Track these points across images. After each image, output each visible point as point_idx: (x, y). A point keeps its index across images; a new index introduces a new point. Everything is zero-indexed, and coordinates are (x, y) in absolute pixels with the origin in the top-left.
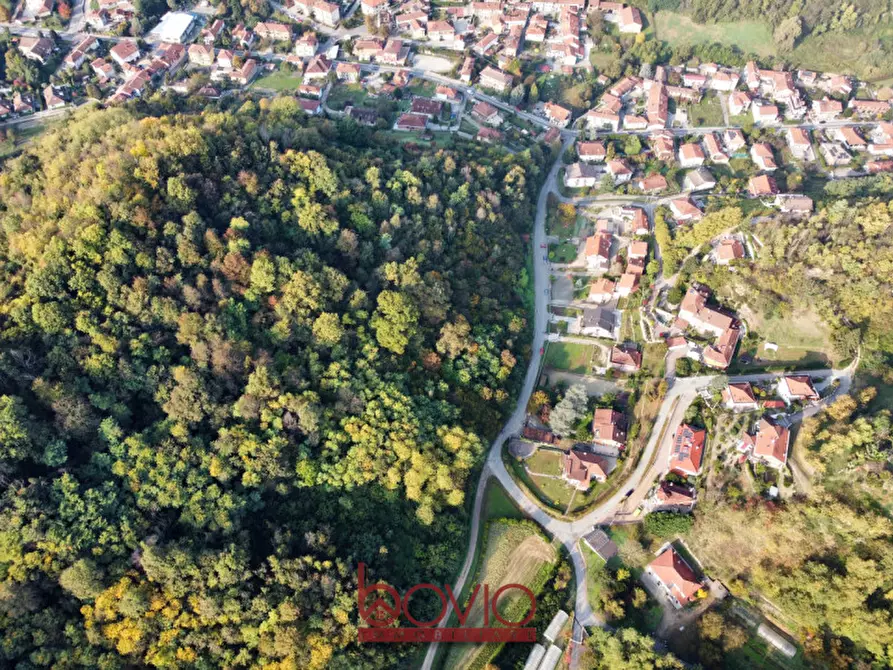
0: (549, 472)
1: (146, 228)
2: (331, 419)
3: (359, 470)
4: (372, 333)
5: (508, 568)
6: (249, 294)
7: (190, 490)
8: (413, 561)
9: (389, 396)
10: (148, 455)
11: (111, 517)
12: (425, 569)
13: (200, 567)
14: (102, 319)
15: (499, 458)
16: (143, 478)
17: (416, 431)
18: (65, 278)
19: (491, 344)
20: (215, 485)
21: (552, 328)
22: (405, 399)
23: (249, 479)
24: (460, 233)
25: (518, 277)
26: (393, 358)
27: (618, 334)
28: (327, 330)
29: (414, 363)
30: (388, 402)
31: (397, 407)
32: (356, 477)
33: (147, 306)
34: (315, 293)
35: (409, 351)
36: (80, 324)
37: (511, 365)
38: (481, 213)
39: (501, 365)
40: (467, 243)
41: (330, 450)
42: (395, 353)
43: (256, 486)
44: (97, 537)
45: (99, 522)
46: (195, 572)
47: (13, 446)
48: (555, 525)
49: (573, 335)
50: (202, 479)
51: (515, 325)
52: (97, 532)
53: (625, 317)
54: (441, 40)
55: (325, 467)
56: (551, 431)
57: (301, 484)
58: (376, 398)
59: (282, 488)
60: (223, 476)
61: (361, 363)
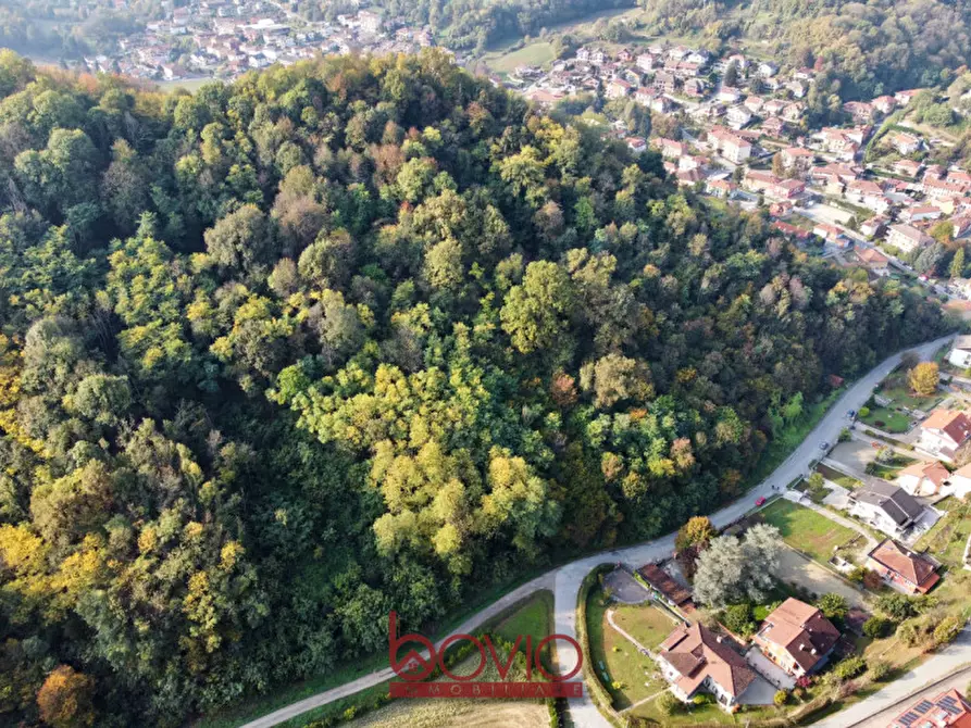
0: (642, 640)
1: (337, 94)
2: (371, 355)
3: (348, 420)
4: (498, 303)
5: (458, 718)
6: (384, 191)
7: (153, 313)
8: (327, 587)
9: (464, 375)
10: (150, 261)
11: (60, 284)
12: (331, 610)
13: (71, 370)
14: (230, 136)
15: (582, 578)
16: (127, 278)
17: (459, 426)
19: (668, 422)
20: (178, 326)
21: (800, 485)
22: (481, 390)
23: (221, 347)
24: (721, 300)
25: (784, 400)
26: (509, 351)
27: (914, 540)
28: (439, 260)
29: (537, 380)
30: (455, 380)
31: (464, 391)
32: (338, 425)
33: (274, 146)
34: (454, 218)
35: (539, 360)
36: (206, 131)
37: (682, 463)
38: (767, 293)
39: (666, 454)
40: (723, 315)
41: (337, 382)
42: (516, 348)
43: (222, 358)
44: (28, 290)
45: (44, 279)
46: (60, 371)
47: (48, 173)
49: (832, 509)
50: (175, 313)
51: (727, 430)
52: (33, 285)
53: (942, 524)
54: (861, 201)
55: (312, 391)
56: (691, 590)
57: (271, 394)
58: (444, 369)
59: (245, 383)
60: (198, 328)
61: (460, 326)
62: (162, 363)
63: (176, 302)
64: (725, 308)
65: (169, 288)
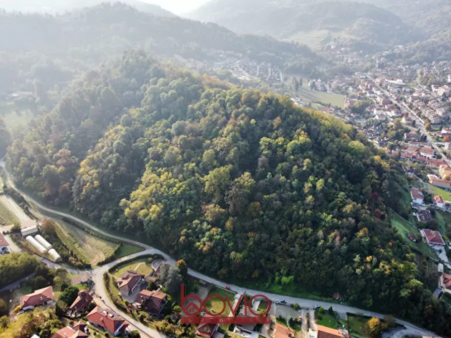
5: (94, 248)
6: (220, 132)
9: (180, 187)
10: (161, 126)
14: (206, 104)
16: (154, 127)
17: (160, 193)
18: (218, 93)
19: (217, 237)
20: (148, 141)
22: (179, 192)
26: (203, 189)
30: (177, 185)
36: (204, 100)
37: (205, 249)
41: (157, 170)
43: (148, 152)
48: (106, 268)
55: (151, 168)
57: (146, 164)
59: (146, 160)
62: (136, 147)
63: (154, 136)
64: (298, 229)
65: (157, 133)
